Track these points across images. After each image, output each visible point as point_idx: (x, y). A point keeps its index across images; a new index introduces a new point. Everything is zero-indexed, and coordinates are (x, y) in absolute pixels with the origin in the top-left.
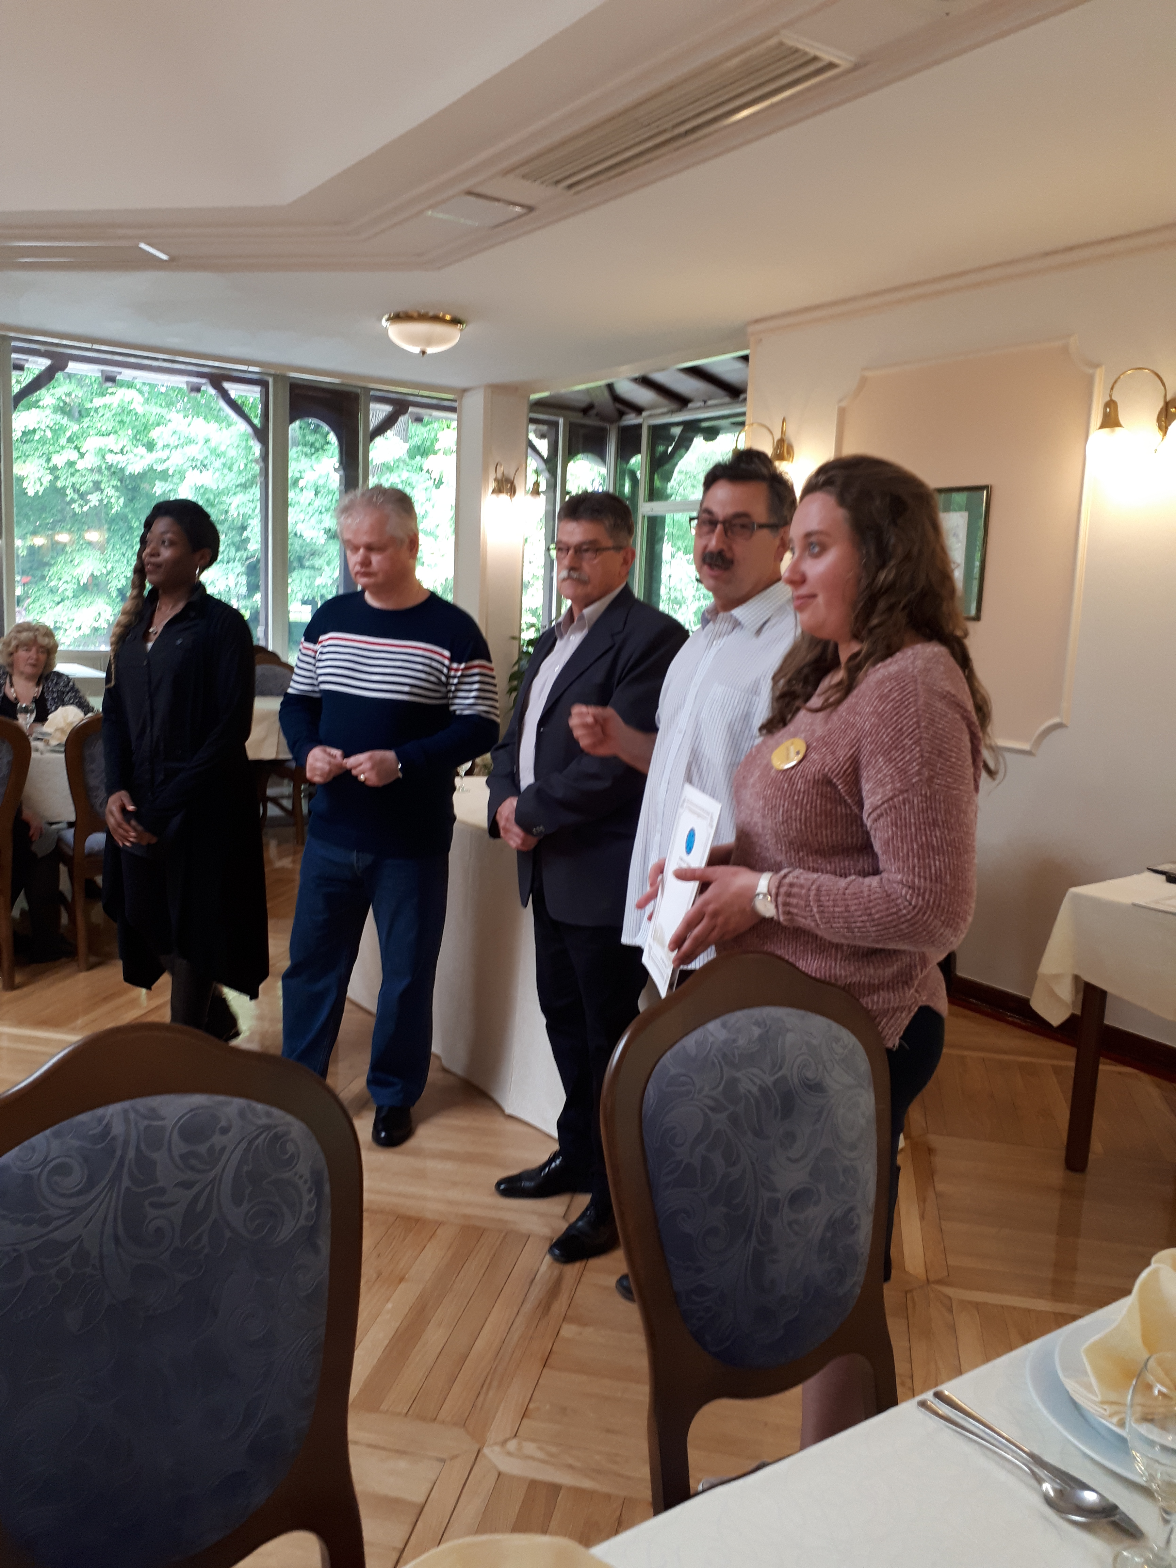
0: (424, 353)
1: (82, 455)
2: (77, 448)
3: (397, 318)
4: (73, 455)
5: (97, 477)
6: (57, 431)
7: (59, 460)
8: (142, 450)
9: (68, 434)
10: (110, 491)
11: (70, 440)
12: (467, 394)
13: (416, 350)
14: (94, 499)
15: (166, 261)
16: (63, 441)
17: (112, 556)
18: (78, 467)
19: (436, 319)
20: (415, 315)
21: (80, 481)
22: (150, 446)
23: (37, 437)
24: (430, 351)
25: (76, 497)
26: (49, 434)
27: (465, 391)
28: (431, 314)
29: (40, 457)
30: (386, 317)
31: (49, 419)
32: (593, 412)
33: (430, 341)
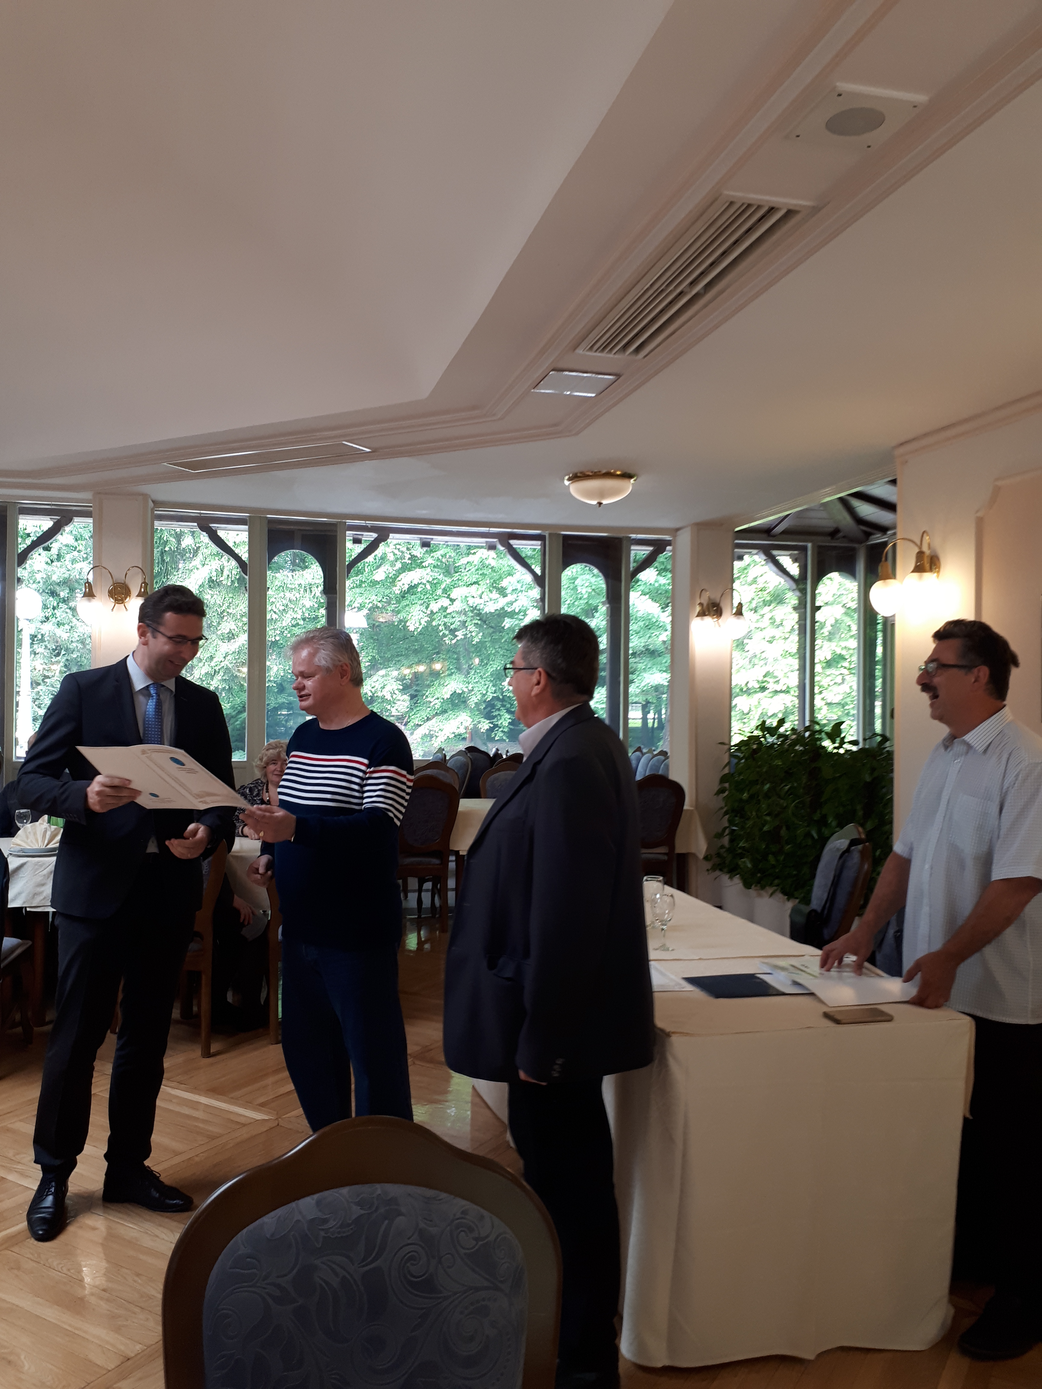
0: (600, 504)
1: (452, 601)
2: (448, 597)
3: (576, 477)
4: (445, 602)
5: (463, 618)
6: (435, 584)
7: (434, 607)
8: (495, 595)
9: (443, 587)
10: (472, 628)
11: (445, 591)
12: (679, 533)
13: (594, 502)
14: (460, 634)
15: (369, 452)
16: (439, 592)
17: (473, 678)
18: (448, 611)
19: (609, 475)
20: (591, 474)
21: (451, 621)
22: (502, 592)
23: (419, 590)
24: (605, 502)
25: (447, 632)
26: (428, 586)
27: (678, 530)
28: (604, 471)
29: (421, 605)
30: (567, 477)
31: (429, 576)
32: (840, 535)
33: (602, 494)
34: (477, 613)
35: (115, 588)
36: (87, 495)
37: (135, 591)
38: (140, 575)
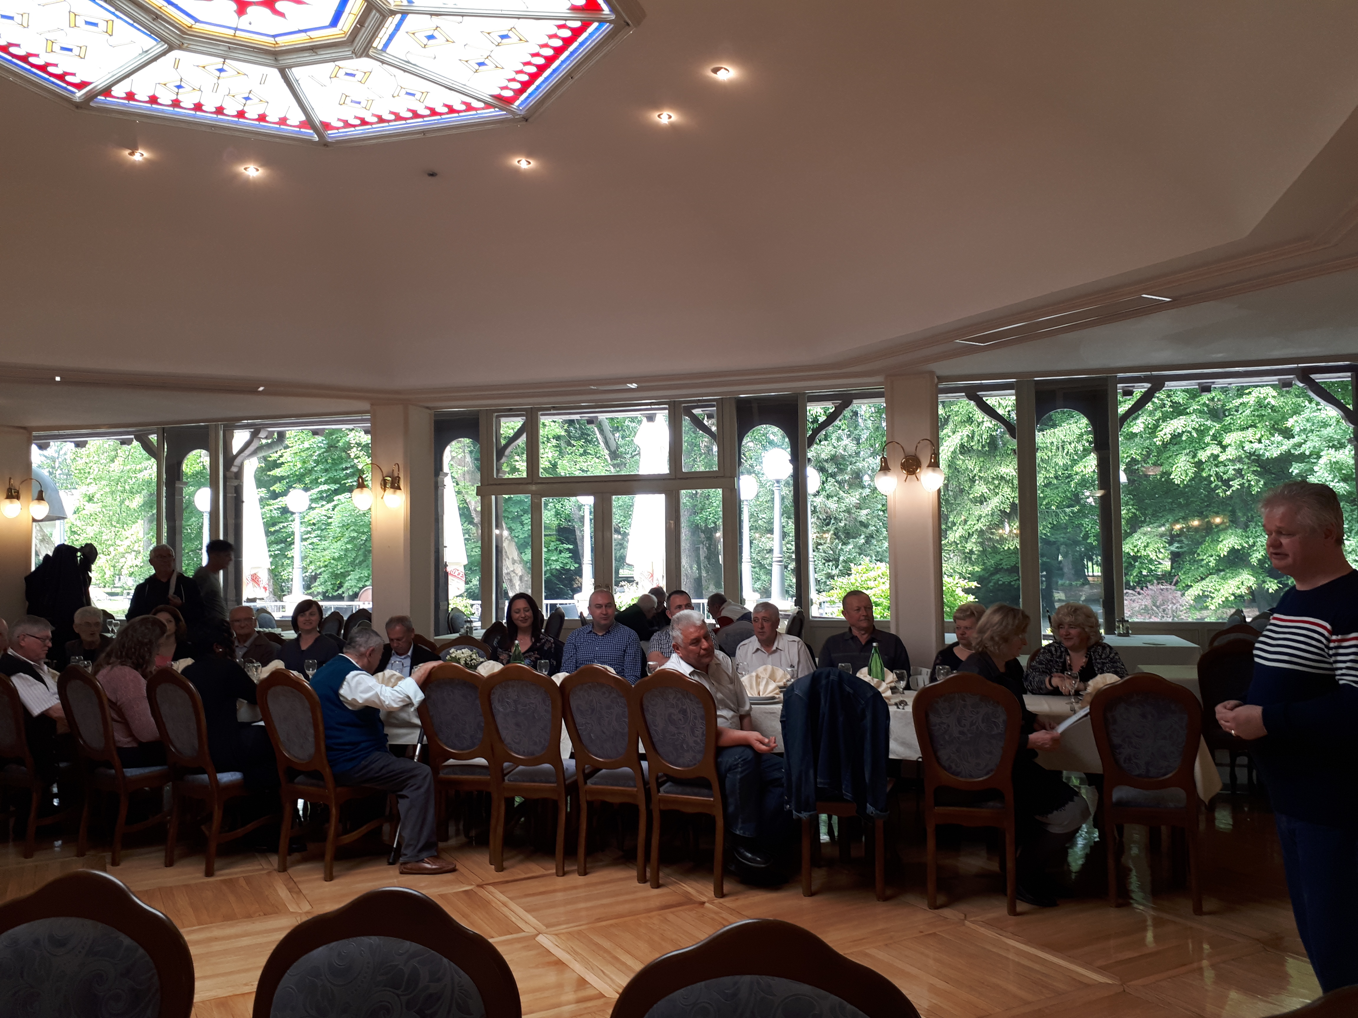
1: (1224, 448)
2: (1220, 443)
4: (1216, 450)
5: (1238, 466)
6: (1202, 432)
7: (1203, 455)
8: (1278, 438)
9: (1211, 433)
10: (1251, 477)
11: (1214, 437)
14: (1236, 485)
15: (1169, 302)
18: (1220, 459)
21: (1223, 470)
22: (1287, 433)
23: (1184, 438)
25: (1220, 483)
26: (1194, 434)
29: (1187, 454)
31: (1195, 422)
34: (1255, 459)
35: (907, 461)
36: (880, 379)
37: (925, 462)
38: (929, 446)
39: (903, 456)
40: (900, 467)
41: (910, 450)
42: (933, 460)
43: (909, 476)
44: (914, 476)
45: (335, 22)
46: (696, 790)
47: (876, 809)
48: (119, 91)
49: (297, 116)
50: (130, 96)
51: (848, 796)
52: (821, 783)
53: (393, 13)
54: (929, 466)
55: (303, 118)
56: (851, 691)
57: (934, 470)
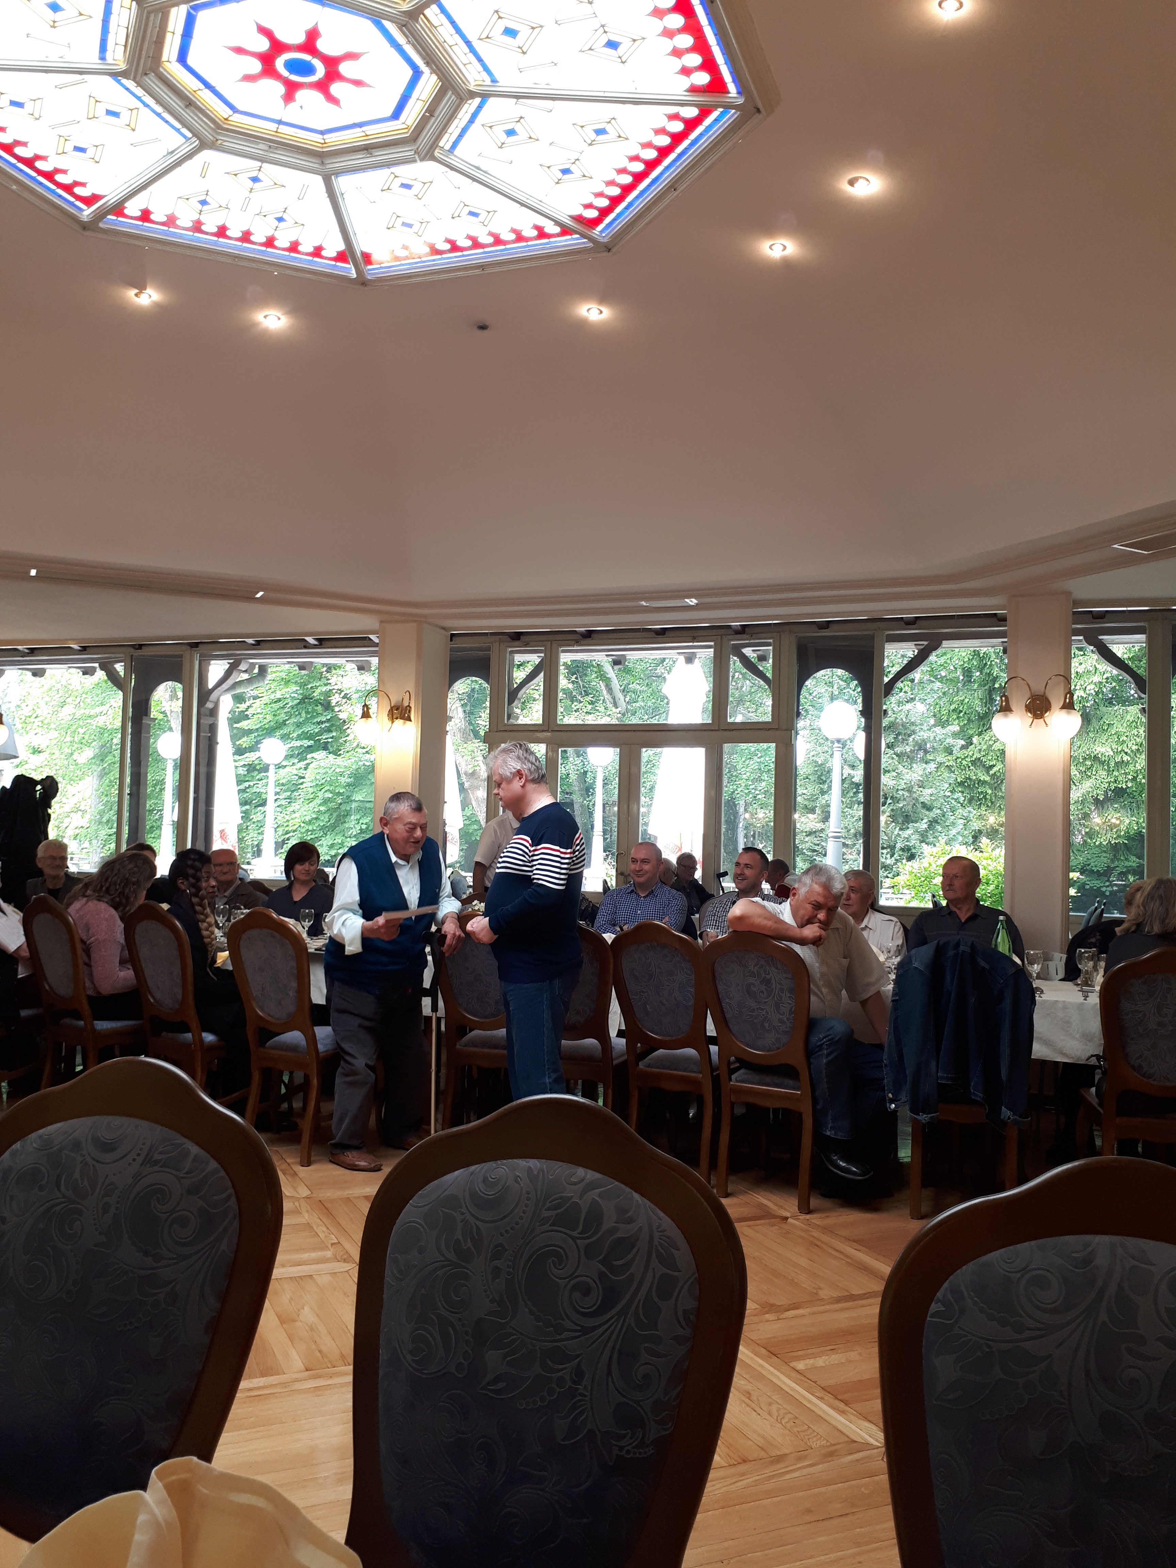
35: (1033, 701)
36: (1001, 600)
37: (1057, 702)
38: (1062, 684)
39: (1028, 695)
40: (1024, 709)
41: (1038, 688)
42: (1068, 700)
43: (1035, 720)
44: (1042, 720)
45: (396, 114)
46: (777, 1080)
47: (1014, 1114)
48: (133, 208)
49: (334, 245)
50: (145, 215)
51: (978, 1096)
52: (943, 1078)
53: (472, 95)
54: (1063, 708)
55: (342, 247)
56: (987, 967)
57: (1068, 713)
